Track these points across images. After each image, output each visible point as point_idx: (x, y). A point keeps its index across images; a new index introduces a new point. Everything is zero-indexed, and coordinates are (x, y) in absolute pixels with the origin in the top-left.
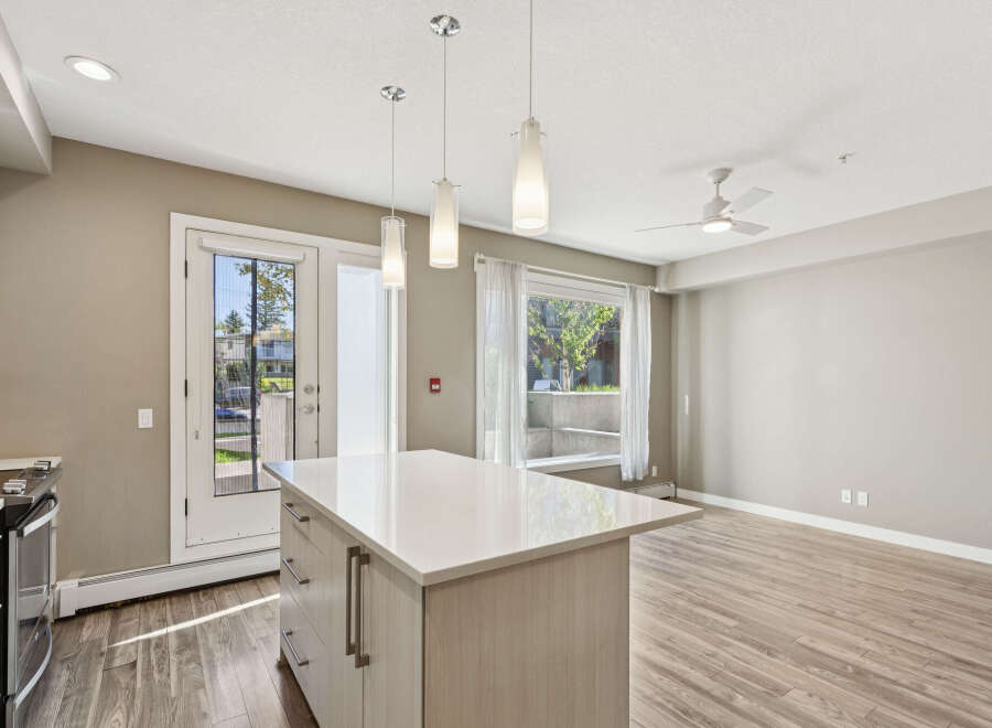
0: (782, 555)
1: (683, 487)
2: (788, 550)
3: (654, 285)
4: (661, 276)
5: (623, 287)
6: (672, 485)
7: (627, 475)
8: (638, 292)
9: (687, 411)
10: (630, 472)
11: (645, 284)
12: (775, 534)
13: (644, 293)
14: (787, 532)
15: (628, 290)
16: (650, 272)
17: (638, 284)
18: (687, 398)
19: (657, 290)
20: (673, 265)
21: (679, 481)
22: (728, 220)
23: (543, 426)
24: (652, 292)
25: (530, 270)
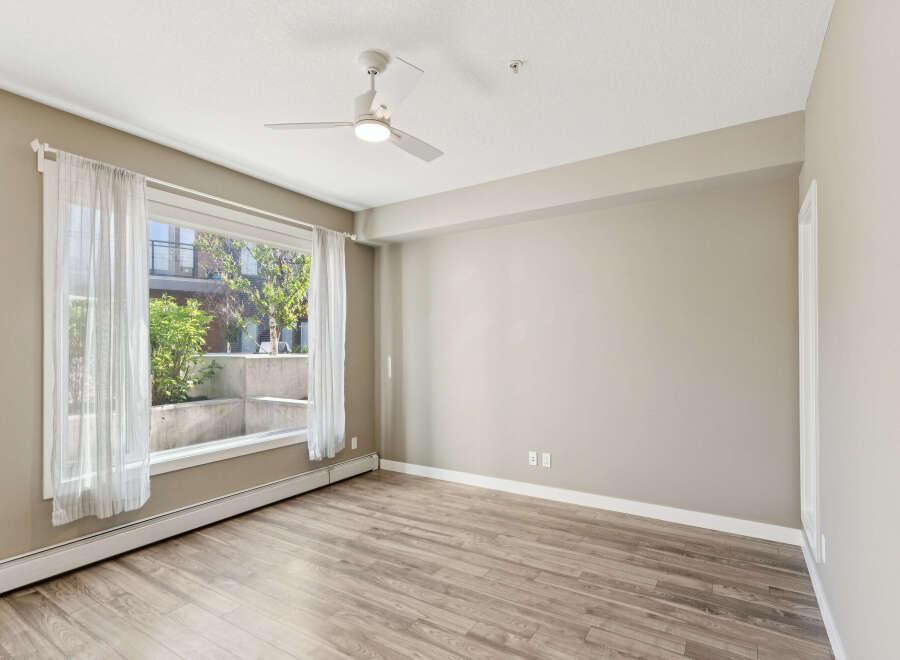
0: (468, 540)
1: (387, 458)
2: (475, 531)
3: (352, 232)
4: (360, 223)
5: (310, 229)
6: (375, 456)
7: (315, 453)
8: (329, 238)
9: (390, 375)
10: (318, 450)
11: (339, 230)
12: (467, 508)
13: (337, 241)
14: (478, 504)
15: (315, 234)
16: (346, 218)
17: (329, 228)
18: (390, 359)
19: (353, 238)
20: (370, 211)
21: (383, 453)
22: (384, 122)
23: (235, 396)
24: (348, 241)
25: (150, 184)
